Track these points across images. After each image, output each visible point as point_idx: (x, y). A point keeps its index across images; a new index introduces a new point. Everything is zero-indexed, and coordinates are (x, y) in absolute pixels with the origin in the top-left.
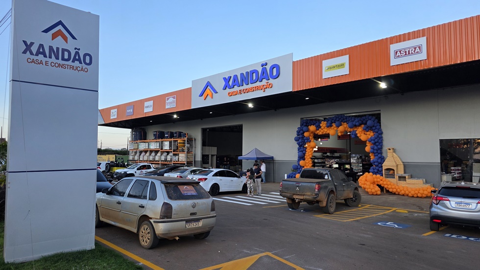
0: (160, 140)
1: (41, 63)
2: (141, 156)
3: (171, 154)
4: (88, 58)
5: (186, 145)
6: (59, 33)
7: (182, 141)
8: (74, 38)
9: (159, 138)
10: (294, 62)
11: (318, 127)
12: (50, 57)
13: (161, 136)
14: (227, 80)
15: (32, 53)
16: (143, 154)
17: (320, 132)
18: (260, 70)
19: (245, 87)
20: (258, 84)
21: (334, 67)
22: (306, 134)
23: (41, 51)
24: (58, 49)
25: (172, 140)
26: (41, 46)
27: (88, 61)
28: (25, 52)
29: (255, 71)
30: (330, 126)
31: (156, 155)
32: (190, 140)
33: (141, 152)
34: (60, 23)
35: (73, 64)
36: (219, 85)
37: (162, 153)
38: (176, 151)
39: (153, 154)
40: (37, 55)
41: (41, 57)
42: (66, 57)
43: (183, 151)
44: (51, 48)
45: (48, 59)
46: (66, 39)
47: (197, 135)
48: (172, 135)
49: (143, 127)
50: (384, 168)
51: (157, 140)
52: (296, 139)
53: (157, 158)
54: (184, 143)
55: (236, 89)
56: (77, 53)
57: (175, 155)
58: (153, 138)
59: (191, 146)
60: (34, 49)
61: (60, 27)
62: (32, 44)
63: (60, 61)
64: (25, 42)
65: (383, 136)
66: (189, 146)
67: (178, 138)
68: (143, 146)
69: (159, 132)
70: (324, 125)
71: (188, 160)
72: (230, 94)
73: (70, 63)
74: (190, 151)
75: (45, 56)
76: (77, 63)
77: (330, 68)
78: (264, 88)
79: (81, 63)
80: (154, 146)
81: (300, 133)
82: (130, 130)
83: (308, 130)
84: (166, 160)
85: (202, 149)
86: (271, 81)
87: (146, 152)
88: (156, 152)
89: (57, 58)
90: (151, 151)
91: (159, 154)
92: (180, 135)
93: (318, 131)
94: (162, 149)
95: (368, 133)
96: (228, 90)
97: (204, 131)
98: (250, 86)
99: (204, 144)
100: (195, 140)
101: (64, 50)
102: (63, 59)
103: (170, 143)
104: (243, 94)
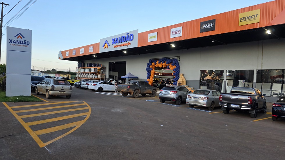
0: (90, 68)
1: (14, 45)
2: (82, 75)
3: (94, 75)
4: (28, 43)
5: (101, 70)
6: (20, 36)
7: (99, 69)
8: (24, 37)
9: (89, 67)
10: (138, 34)
11: (155, 63)
12: (17, 43)
13: (90, 65)
14: (114, 40)
15: (12, 43)
16: (83, 74)
17: (156, 66)
18: (126, 36)
19: (120, 44)
20: (125, 43)
21: (152, 37)
22: (151, 67)
23: (14, 42)
24: (19, 41)
25: (95, 67)
26: (14, 40)
27: (28, 44)
28: (10, 42)
29: (124, 37)
30: (160, 63)
31: (88, 75)
32: (103, 68)
33: (81, 74)
34: (20, 34)
35: (24, 45)
36: (110, 42)
37: (91, 74)
38: (97, 73)
39: (87, 75)
40: (13, 43)
41: (14, 43)
42: (22, 43)
43: (100, 73)
44: (17, 41)
45: (16, 44)
46: (21, 38)
47: (107, 66)
48: (95, 66)
49: (83, 61)
50: (178, 82)
51: (88, 68)
52: (147, 69)
53: (88, 77)
54: (100, 69)
55: (117, 44)
56: (25, 42)
57: (96, 75)
58: (87, 66)
59: (104, 71)
60: (12, 41)
61: (20, 35)
62: (12, 40)
63: (20, 44)
64: (10, 40)
65: (180, 68)
66: (102, 71)
67: (98, 67)
68: (82, 70)
69: (89, 63)
70: (158, 63)
71: (102, 78)
72: (115, 47)
73: (23, 44)
74: (103, 73)
75: (16, 43)
76: (25, 44)
77: (151, 37)
78: (127, 45)
79: (26, 44)
80: (87, 70)
81: (149, 65)
82: (77, 62)
83: (151, 65)
84: (92, 78)
85: (109, 73)
86: (130, 42)
87: (84, 73)
88: (88, 73)
89: (19, 43)
90: (86, 73)
91: (89, 75)
92: (99, 65)
93: (156, 65)
94: (90, 72)
95: (174, 67)
96: (114, 45)
97: (110, 63)
98: (123, 43)
99: (110, 70)
100: (106, 68)
101: (21, 41)
102: (21, 44)
103: (94, 69)
104: (120, 47)
